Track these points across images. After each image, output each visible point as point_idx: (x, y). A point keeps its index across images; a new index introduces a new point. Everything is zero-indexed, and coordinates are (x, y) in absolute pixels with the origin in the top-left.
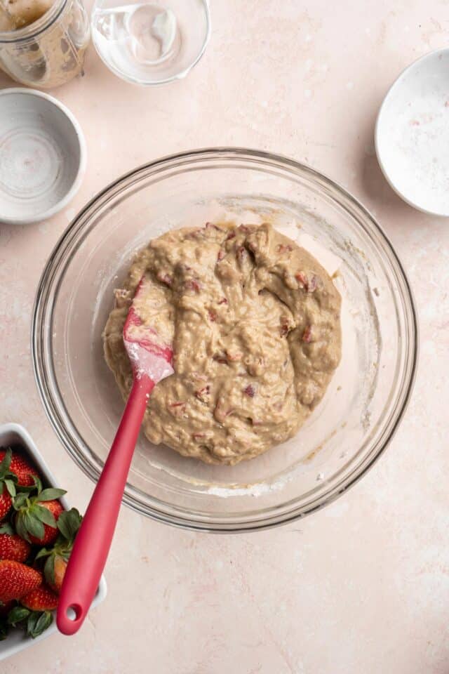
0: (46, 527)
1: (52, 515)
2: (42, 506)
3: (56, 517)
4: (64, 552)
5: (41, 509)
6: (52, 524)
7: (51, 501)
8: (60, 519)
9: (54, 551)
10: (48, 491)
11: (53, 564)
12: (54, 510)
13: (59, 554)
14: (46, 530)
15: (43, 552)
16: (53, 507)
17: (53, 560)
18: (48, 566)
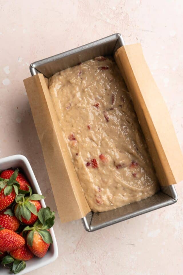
0: (32, 214)
1: (36, 209)
2: (31, 202)
3: (38, 211)
4: (39, 230)
5: (30, 204)
6: (36, 214)
7: (36, 201)
8: (39, 211)
9: (34, 228)
10: (35, 195)
11: (33, 235)
12: (37, 206)
13: (37, 230)
14: (31, 216)
15: (27, 228)
16: (37, 204)
17: (33, 233)
18: (30, 236)
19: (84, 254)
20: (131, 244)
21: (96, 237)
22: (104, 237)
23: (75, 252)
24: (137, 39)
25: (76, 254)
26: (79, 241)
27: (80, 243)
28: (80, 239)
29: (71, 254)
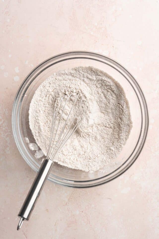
19: (74, 206)
20: (109, 199)
21: (83, 193)
22: (89, 194)
23: (68, 204)
24: (113, 47)
25: (68, 205)
26: (70, 196)
27: (71, 197)
28: (71, 195)
29: (64, 206)
